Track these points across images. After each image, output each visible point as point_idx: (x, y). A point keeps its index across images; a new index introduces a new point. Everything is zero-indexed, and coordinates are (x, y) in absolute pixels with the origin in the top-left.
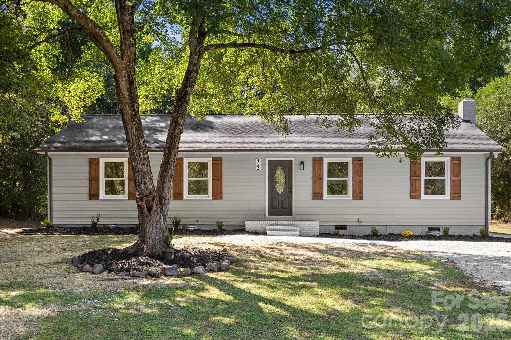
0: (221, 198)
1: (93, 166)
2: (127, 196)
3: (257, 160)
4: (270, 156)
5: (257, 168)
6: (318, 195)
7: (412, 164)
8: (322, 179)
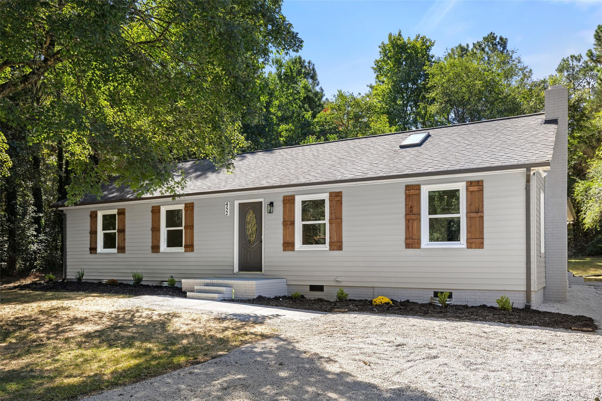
6: (289, 245)
7: (408, 197)
8: (293, 223)
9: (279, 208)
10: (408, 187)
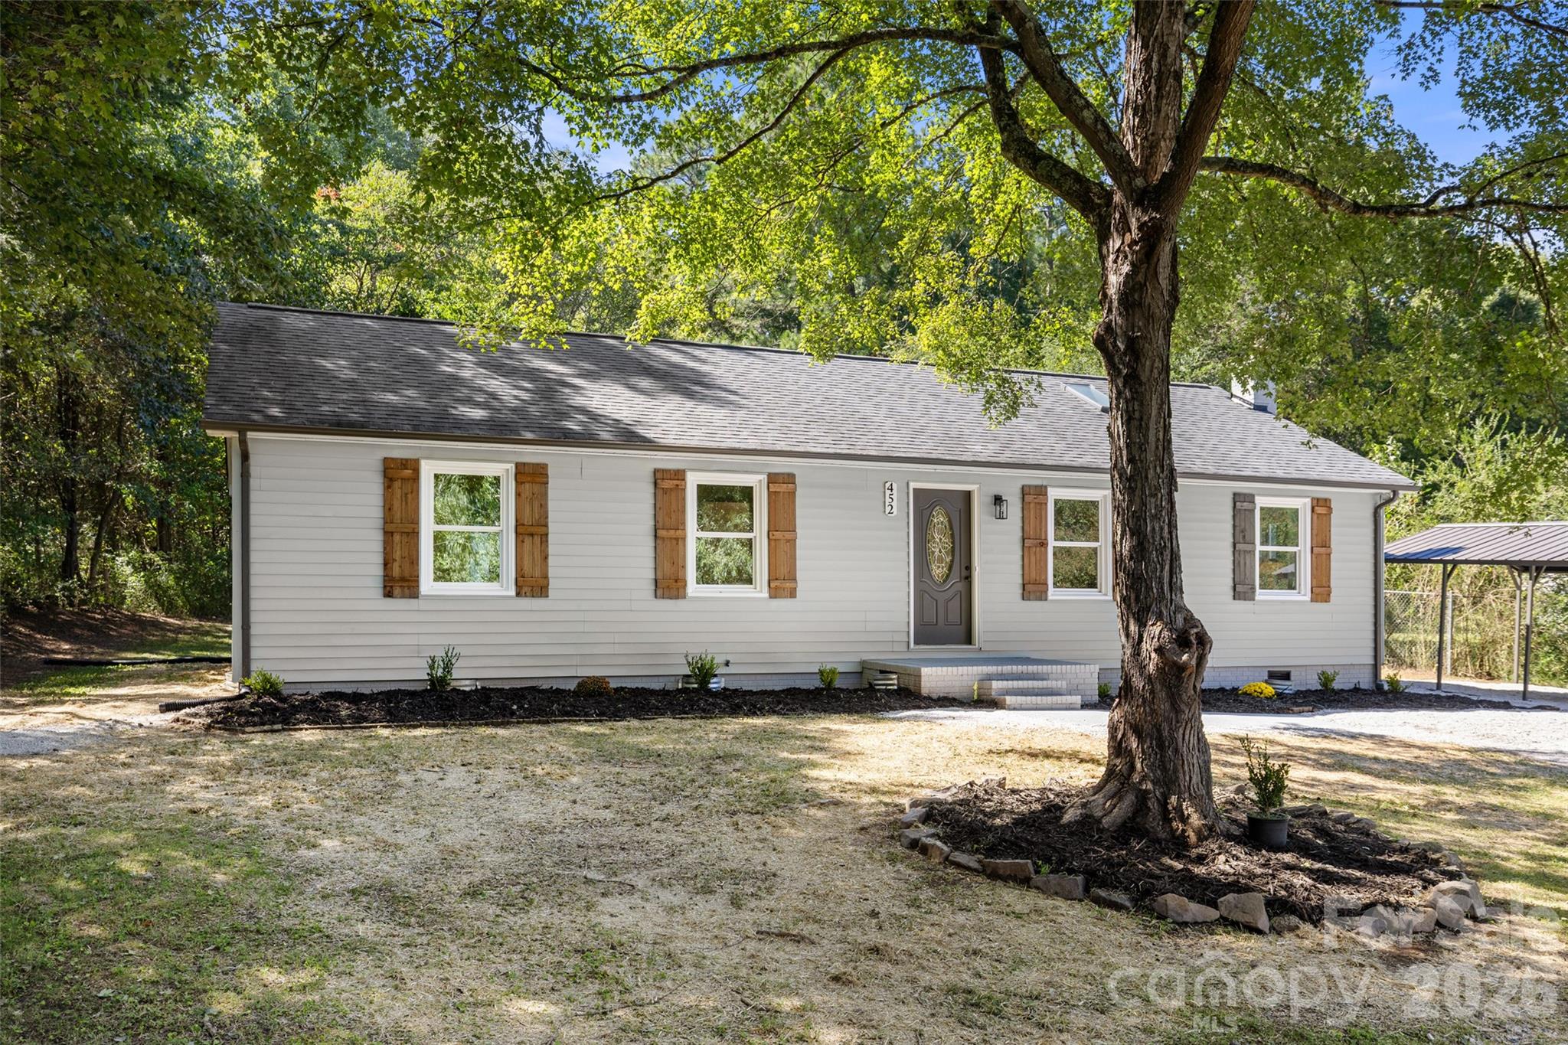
0: (793, 594)
1: (397, 484)
2: (514, 587)
3: (888, 485)
4: (919, 477)
5: (888, 509)
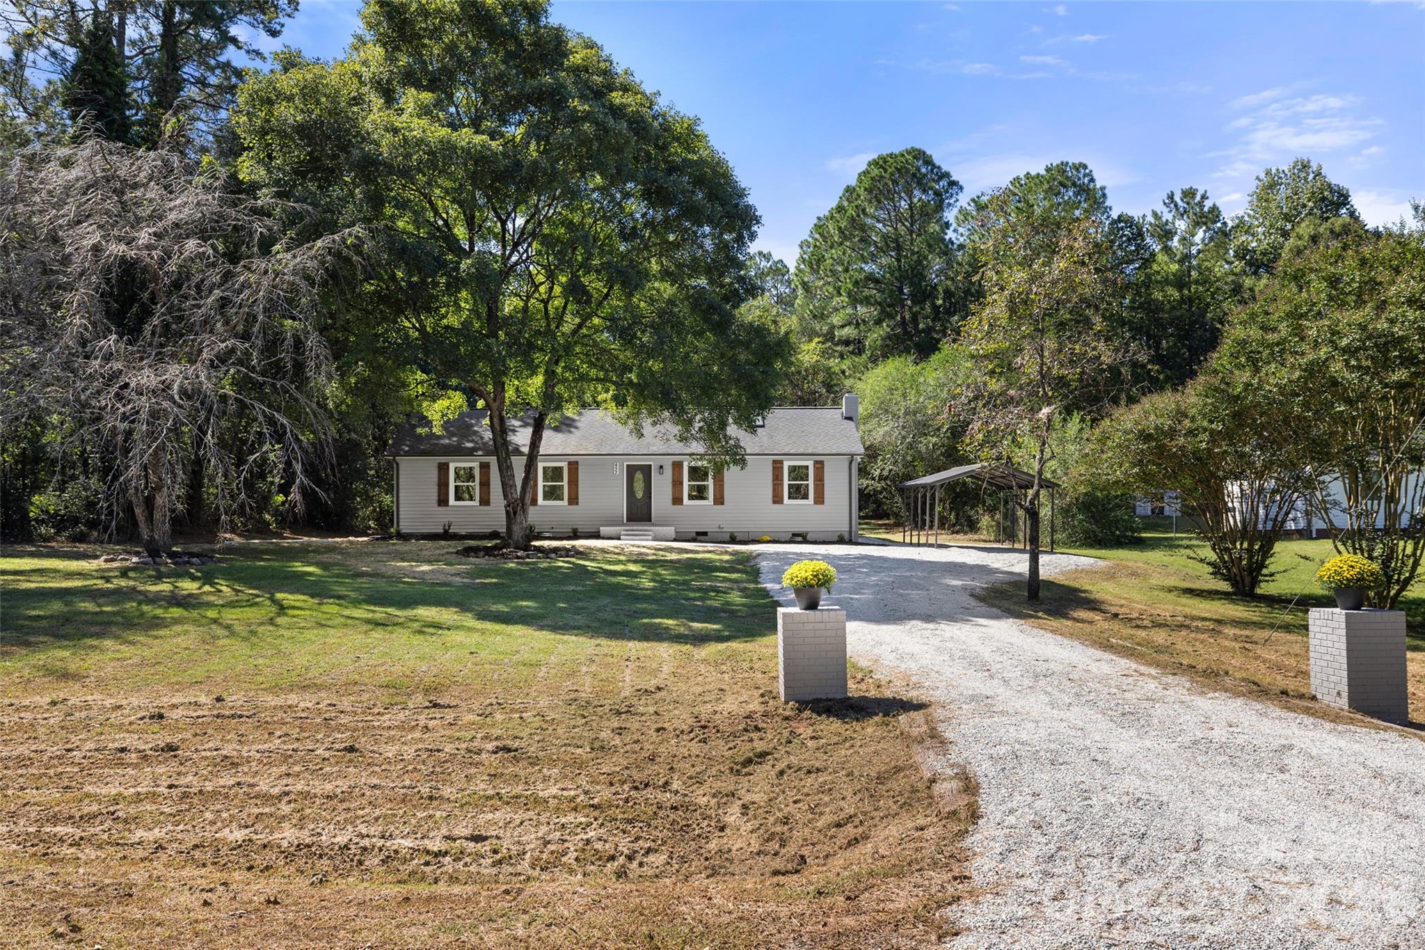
0: (577, 503)
1: (442, 471)
2: (479, 503)
3: (615, 464)
4: (628, 460)
5: (615, 473)
6: (677, 500)
7: (774, 468)
8: (681, 483)
9: (668, 471)
10: (774, 462)
